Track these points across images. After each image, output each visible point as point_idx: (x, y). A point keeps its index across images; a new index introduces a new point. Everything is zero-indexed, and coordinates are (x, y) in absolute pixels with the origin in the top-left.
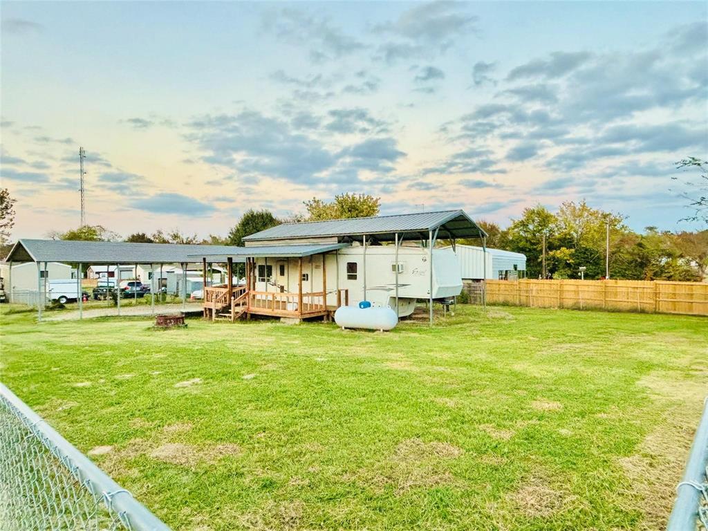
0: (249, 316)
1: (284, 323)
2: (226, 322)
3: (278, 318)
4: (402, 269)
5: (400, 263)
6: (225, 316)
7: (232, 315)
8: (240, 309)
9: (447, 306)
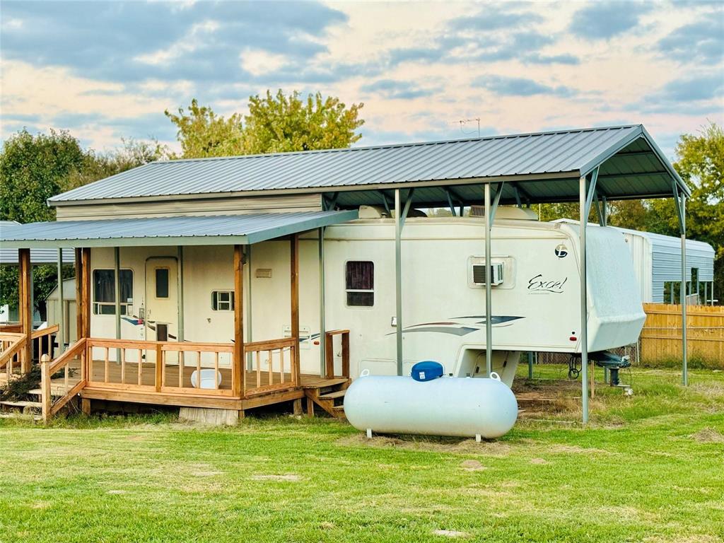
0: (86, 405)
1: (191, 422)
2: (28, 424)
3: (171, 411)
4: (501, 277)
5: (495, 262)
6: (21, 409)
7: (43, 405)
8: (63, 388)
9: (614, 372)
